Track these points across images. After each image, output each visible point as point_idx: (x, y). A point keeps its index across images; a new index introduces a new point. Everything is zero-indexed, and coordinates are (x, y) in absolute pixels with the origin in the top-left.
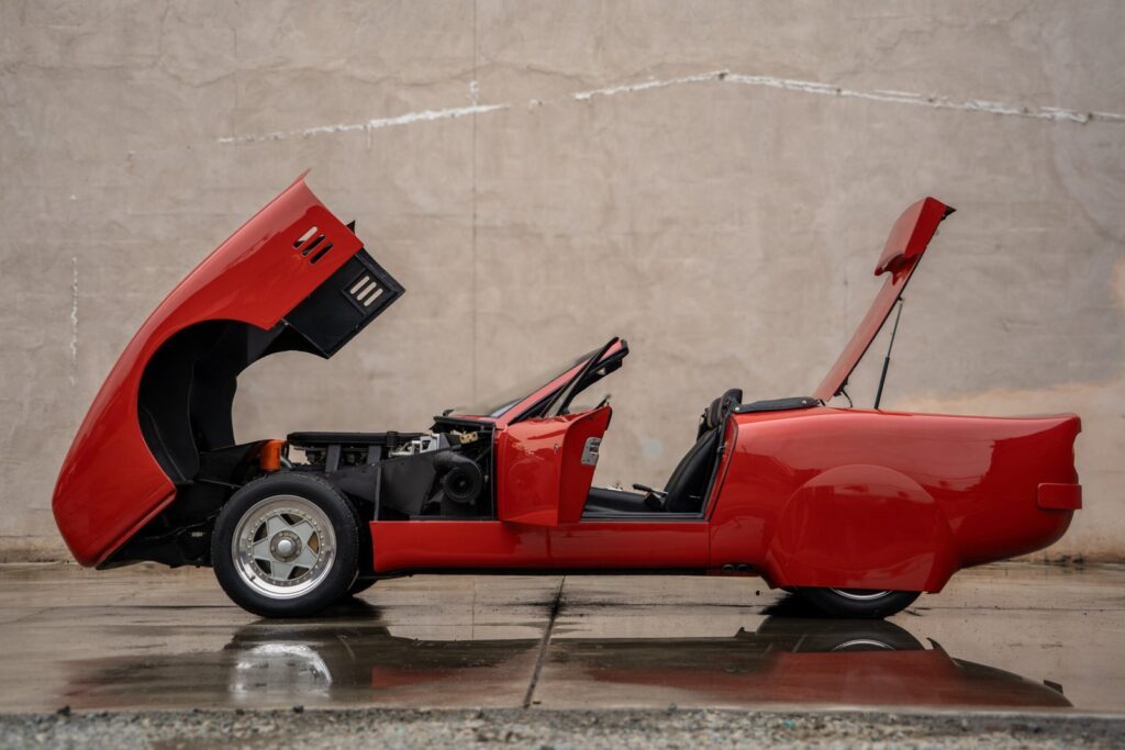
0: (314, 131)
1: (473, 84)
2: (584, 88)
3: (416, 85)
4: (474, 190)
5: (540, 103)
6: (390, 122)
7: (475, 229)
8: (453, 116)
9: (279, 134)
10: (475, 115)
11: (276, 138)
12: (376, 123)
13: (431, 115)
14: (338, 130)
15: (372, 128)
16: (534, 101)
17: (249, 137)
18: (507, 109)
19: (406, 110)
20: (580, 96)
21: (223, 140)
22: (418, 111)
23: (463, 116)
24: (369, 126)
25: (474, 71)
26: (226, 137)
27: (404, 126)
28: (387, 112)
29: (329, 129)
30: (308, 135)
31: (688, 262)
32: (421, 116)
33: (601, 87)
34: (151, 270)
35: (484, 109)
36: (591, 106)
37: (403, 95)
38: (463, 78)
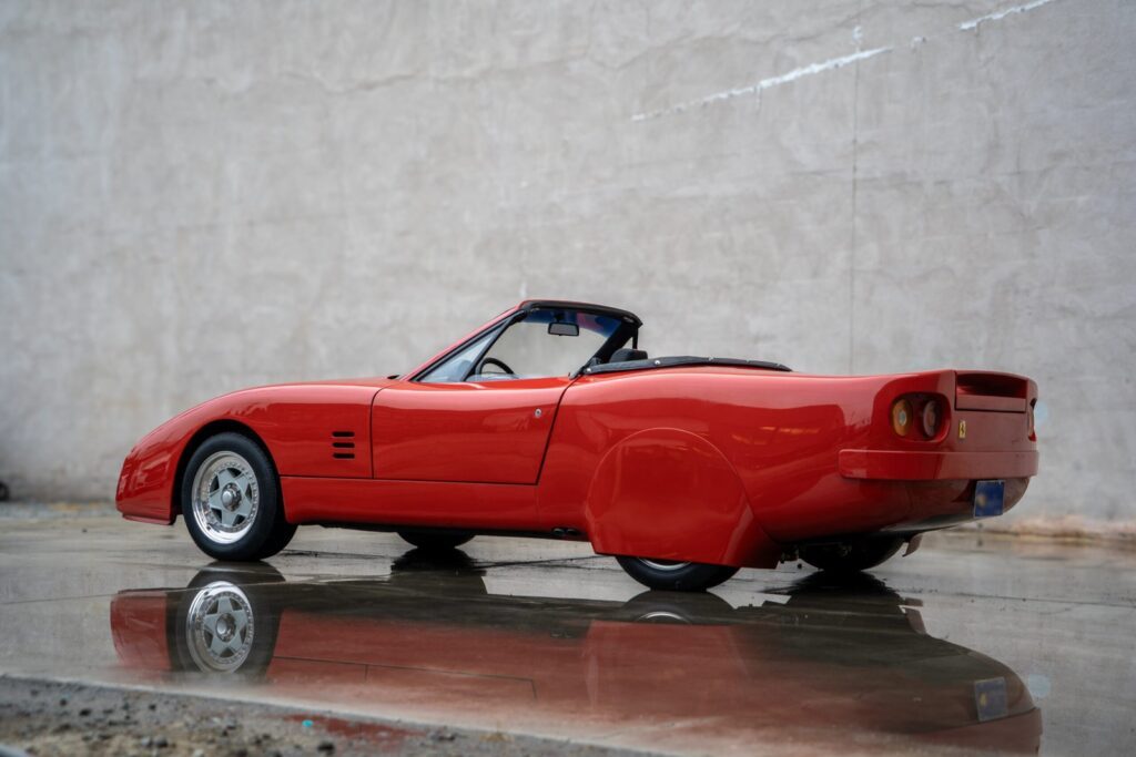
0: (710, 99)
1: (857, 29)
2: (971, 16)
3: (801, 39)
4: (855, 141)
5: (924, 40)
6: (778, 80)
7: (855, 182)
8: (837, 66)
9: (682, 106)
10: (857, 62)
11: (679, 110)
12: (765, 83)
13: (816, 68)
14: (731, 96)
15: (762, 89)
16: (917, 39)
17: (656, 112)
18: (889, 52)
19: (792, 66)
20: (965, 26)
21: (636, 118)
22: (803, 66)
23: (846, 65)
24: (758, 88)
25: (858, 16)
26: (638, 113)
27: (791, 83)
28: (777, 70)
29: (724, 96)
30: (705, 105)
31: (1081, 200)
32: (807, 71)
33: (990, 12)
34: (579, 245)
35: (867, 54)
36: (977, 35)
37: (791, 51)
38: (847, 24)
